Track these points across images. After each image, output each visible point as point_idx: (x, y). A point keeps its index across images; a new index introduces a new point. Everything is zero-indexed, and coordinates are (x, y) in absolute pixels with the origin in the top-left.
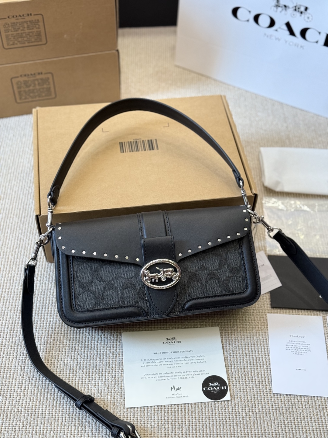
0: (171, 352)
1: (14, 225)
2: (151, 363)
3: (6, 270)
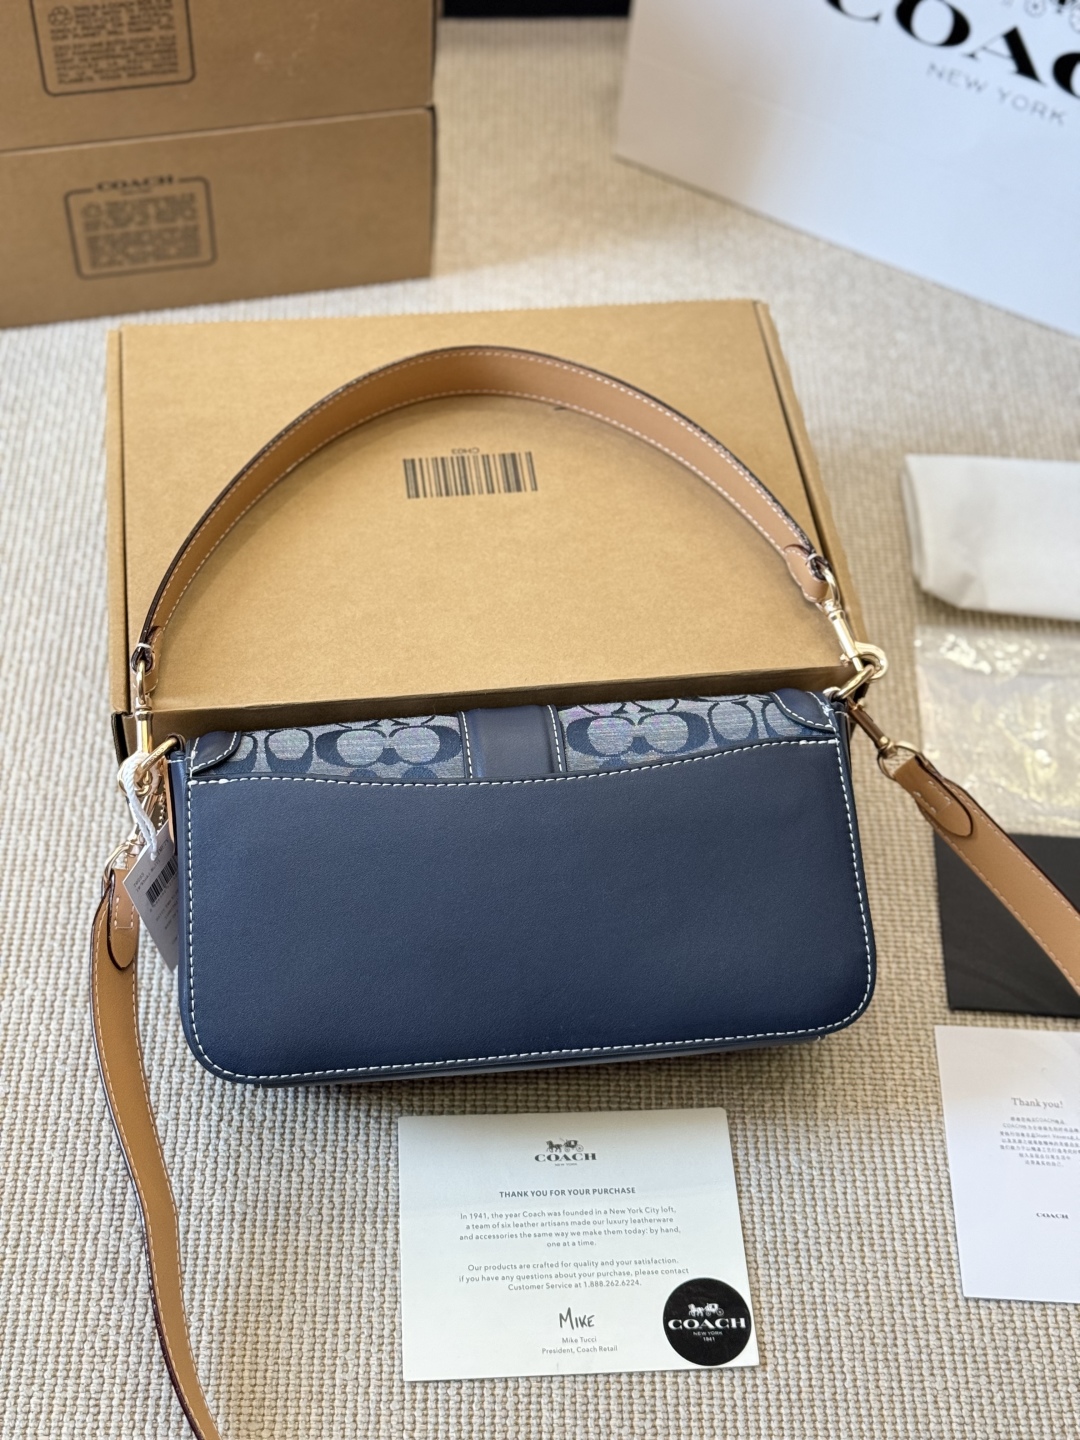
0: (563, 1192)
2: (494, 1226)
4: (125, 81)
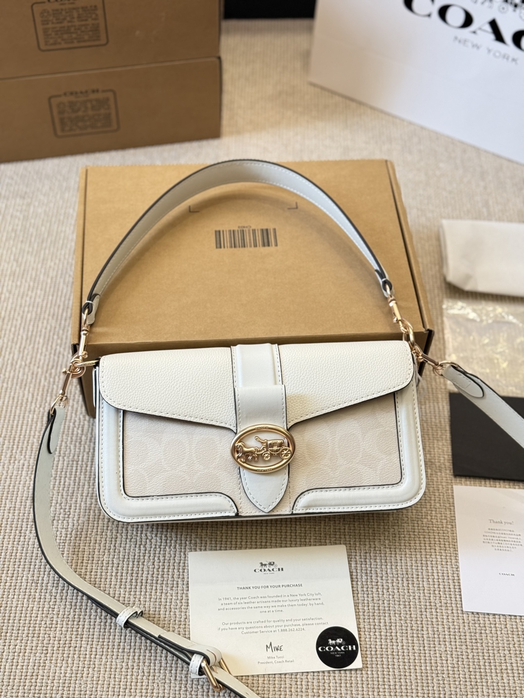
0: (268, 587)
2: (234, 604)
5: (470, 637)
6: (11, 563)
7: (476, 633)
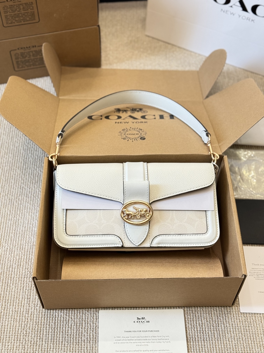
0: (141, 331)
1: (17, 177)
2: (123, 340)
3: (12, 215)
4: (23, 23)
5: (243, 329)
6: (4, 302)
7: (246, 326)
